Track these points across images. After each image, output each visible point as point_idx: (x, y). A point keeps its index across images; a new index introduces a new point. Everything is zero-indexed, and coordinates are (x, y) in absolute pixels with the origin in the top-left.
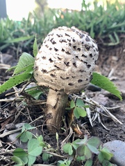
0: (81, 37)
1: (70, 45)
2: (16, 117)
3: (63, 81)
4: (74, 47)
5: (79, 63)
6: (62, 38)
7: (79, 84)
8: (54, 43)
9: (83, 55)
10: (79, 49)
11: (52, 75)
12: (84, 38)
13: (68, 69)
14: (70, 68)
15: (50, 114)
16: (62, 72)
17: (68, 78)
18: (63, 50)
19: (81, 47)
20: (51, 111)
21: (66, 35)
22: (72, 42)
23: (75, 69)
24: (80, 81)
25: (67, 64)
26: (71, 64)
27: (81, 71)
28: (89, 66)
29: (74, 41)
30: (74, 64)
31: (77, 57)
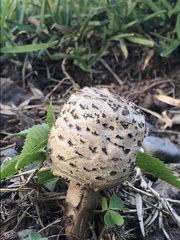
0: (115, 110)
1: (99, 122)
2: (19, 219)
3: (88, 174)
4: (105, 125)
5: (111, 148)
6: (88, 112)
7: (112, 178)
8: (76, 117)
9: (117, 137)
10: (112, 128)
11: (72, 165)
12: (121, 110)
13: (94, 157)
14: (97, 155)
15: (71, 217)
16: (86, 161)
17: (94, 170)
18: (88, 129)
19: (114, 124)
20: (72, 213)
21: (94, 106)
22: (101, 118)
23: (105, 158)
24: (113, 173)
25: (94, 150)
26: (99, 150)
27: (115, 159)
28: (127, 151)
29: (104, 116)
30: (104, 150)
31: (108, 139)
